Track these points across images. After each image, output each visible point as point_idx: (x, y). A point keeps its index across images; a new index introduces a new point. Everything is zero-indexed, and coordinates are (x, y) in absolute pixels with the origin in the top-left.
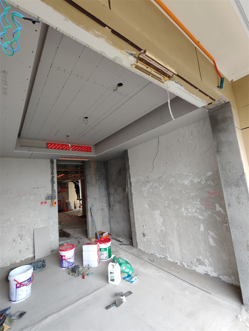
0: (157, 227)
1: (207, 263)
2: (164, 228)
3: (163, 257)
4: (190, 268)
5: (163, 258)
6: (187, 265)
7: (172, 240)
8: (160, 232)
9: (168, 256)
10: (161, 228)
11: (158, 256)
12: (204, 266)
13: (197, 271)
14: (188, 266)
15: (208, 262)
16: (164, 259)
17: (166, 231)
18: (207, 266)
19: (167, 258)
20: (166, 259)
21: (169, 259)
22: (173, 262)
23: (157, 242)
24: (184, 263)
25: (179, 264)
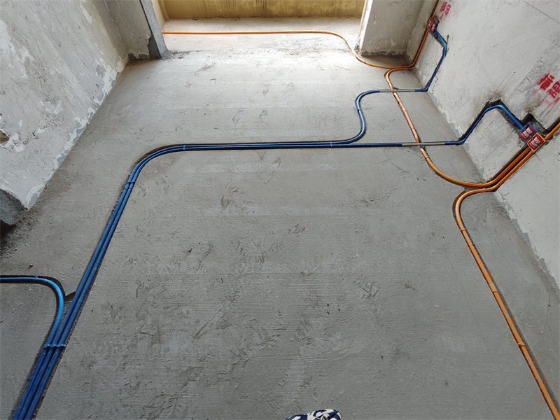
2: (27, 51)
10: (20, 56)
11: (69, 145)
17: (34, 56)
20: (81, 129)
23: (43, 113)
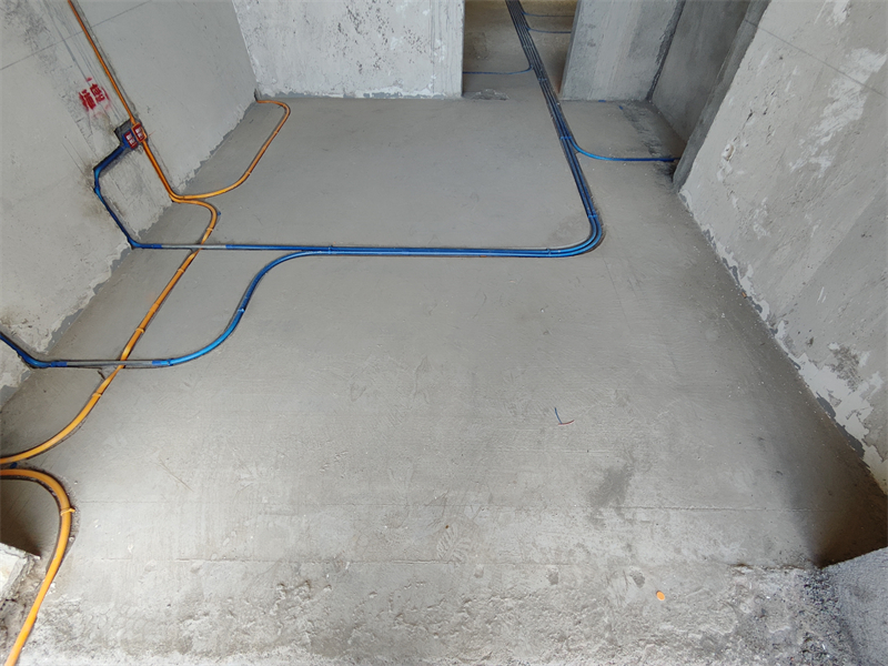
0: (802, 141)
1: (872, 387)
2: (829, 164)
3: (732, 263)
4: (786, 350)
5: (730, 265)
6: (788, 337)
7: (815, 228)
8: (798, 172)
9: (750, 273)
10: (817, 155)
11: (721, 251)
12: (844, 382)
13: (800, 372)
14: (788, 341)
15: (879, 387)
16: (731, 271)
18: (858, 393)
19: (743, 274)
20: (736, 275)
21: (745, 284)
22: (750, 298)
23: (753, 204)
24: (781, 326)
25: (764, 316)
